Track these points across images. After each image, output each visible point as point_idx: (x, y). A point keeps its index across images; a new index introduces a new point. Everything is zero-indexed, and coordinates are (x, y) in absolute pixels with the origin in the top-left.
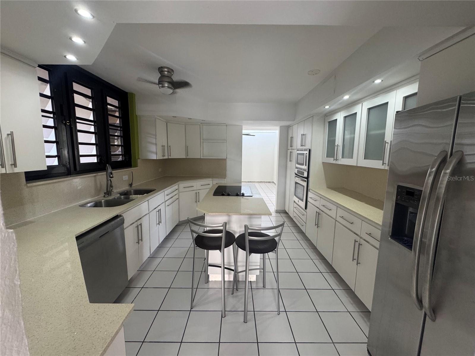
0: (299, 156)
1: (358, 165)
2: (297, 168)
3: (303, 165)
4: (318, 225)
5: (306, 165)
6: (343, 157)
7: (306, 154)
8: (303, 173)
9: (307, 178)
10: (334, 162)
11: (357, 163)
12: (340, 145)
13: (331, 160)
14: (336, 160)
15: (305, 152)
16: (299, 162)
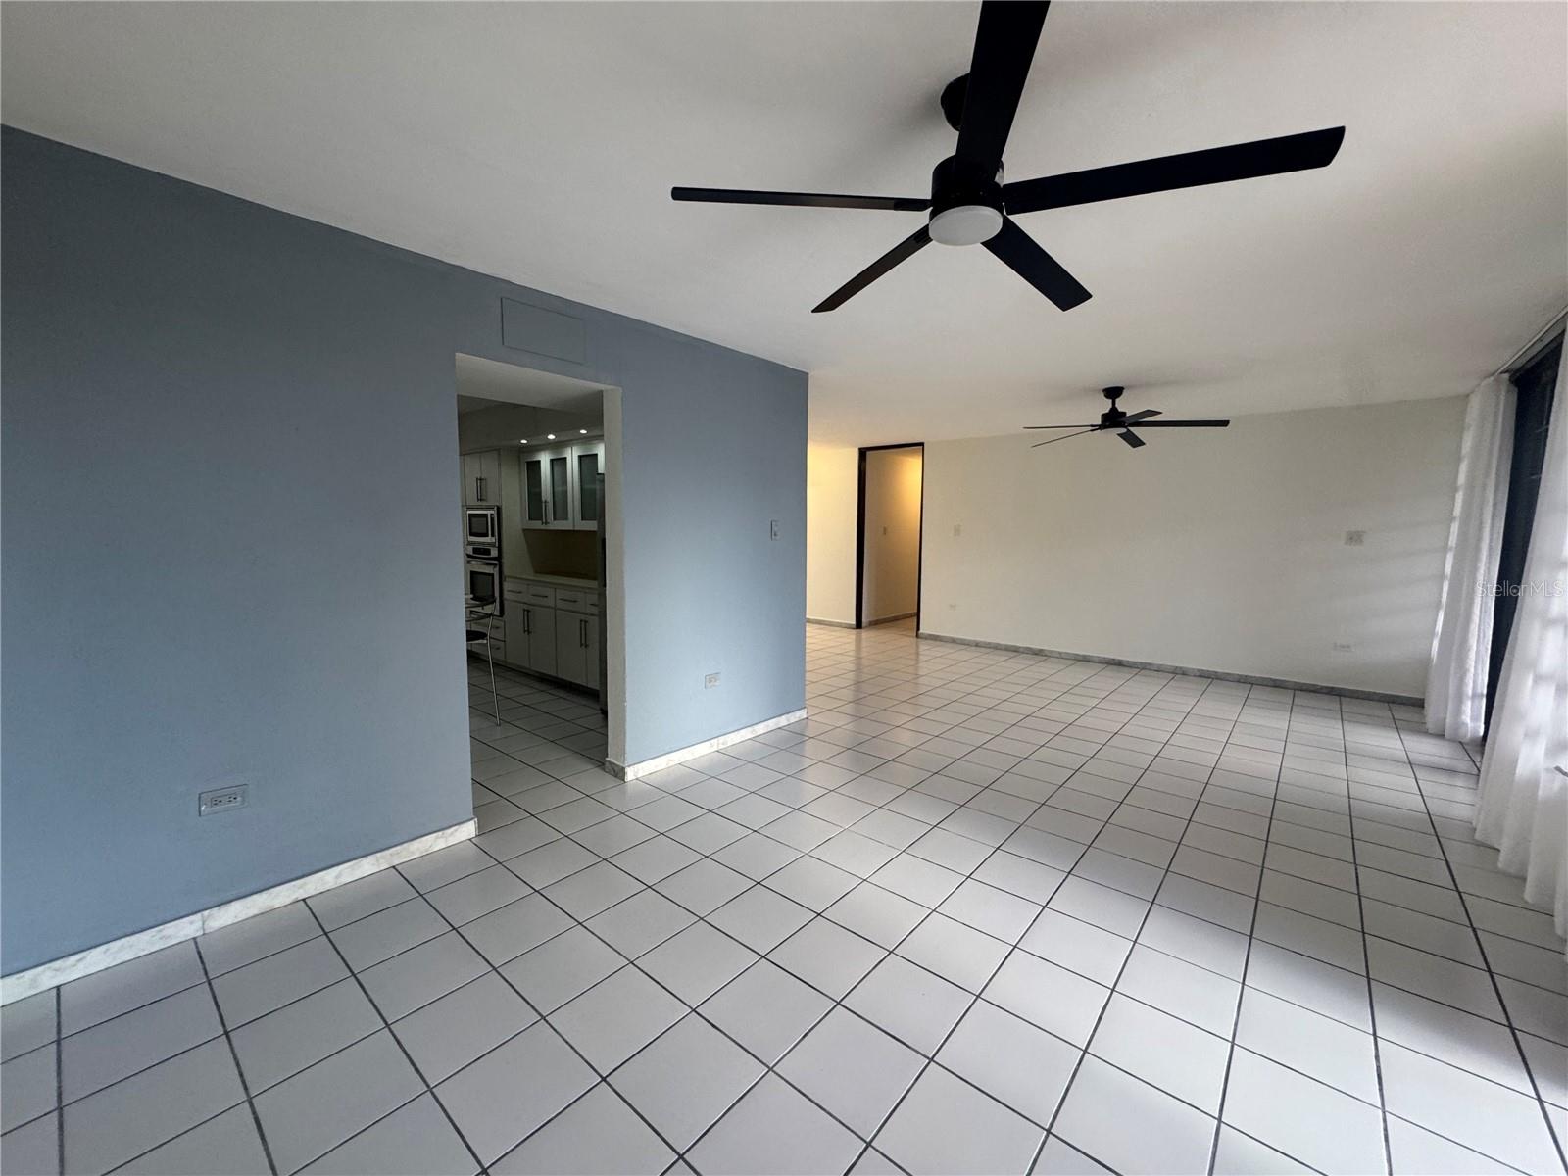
0: (474, 520)
1: (576, 529)
2: (470, 543)
3: (486, 535)
4: (528, 631)
5: (493, 535)
6: (555, 519)
7: (492, 514)
8: (488, 552)
9: (499, 558)
10: (543, 527)
11: (574, 526)
12: (548, 500)
13: (537, 525)
14: (546, 523)
15: (489, 512)
16: (474, 531)
